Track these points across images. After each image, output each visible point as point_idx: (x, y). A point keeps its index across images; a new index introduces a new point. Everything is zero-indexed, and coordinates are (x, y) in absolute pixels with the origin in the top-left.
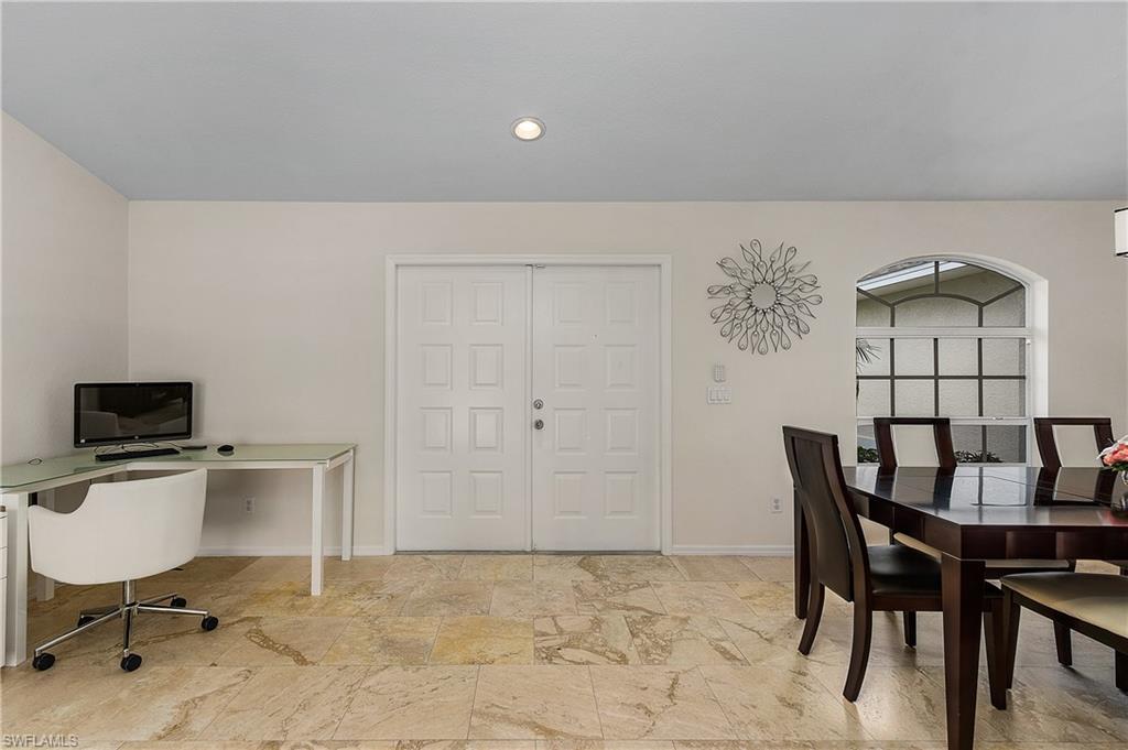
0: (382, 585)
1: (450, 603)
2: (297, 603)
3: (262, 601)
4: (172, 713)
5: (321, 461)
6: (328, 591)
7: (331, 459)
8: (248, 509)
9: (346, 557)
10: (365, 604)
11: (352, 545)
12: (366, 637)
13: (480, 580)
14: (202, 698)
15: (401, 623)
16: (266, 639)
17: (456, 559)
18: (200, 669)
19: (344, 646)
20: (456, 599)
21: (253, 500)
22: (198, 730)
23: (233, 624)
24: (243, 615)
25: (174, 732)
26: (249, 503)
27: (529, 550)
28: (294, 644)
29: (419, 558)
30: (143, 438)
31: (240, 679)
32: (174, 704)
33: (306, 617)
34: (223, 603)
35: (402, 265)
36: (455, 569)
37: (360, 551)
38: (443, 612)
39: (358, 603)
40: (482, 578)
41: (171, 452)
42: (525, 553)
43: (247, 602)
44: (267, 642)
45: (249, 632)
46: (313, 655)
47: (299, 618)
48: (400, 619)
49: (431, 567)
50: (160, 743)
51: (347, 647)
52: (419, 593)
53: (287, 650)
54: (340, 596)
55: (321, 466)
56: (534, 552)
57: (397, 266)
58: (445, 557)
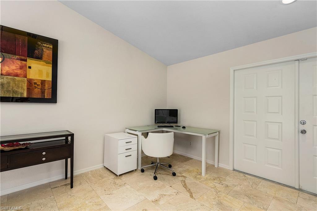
0: (225, 180)
1: (249, 198)
2: (197, 176)
3: (189, 172)
4: (157, 196)
5: (205, 135)
6: (207, 176)
7: (208, 134)
8: (191, 145)
9: (216, 166)
10: (216, 185)
11: (218, 162)
12: (214, 198)
13: (266, 193)
14: (165, 195)
15: (227, 197)
16: (185, 184)
17: (258, 180)
18: (168, 186)
19: (205, 197)
20: (252, 197)
21: (192, 142)
22: (161, 204)
23: (180, 176)
24: (183, 175)
25: (156, 202)
26: (191, 143)
27: (297, 187)
28: (192, 190)
29: (242, 175)
30: (168, 122)
31: (175, 194)
32: (159, 194)
33: (198, 182)
34: (179, 169)
35: (236, 70)
36: (256, 184)
37: (221, 165)
38: (245, 200)
39: (215, 184)
40: (268, 192)
41: (172, 127)
42: (295, 189)
43: (185, 171)
44: (185, 186)
45: (182, 180)
46: (195, 196)
47: (196, 181)
48: (227, 196)
49: (246, 180)
50: (152, 203)
51: (206, 198)
52: (238, 188)
53: (189, 191)
54: (210, 179)
55: (205, 136)
56: (300, 190)
57: (234, 71)
58: (253, 178)
